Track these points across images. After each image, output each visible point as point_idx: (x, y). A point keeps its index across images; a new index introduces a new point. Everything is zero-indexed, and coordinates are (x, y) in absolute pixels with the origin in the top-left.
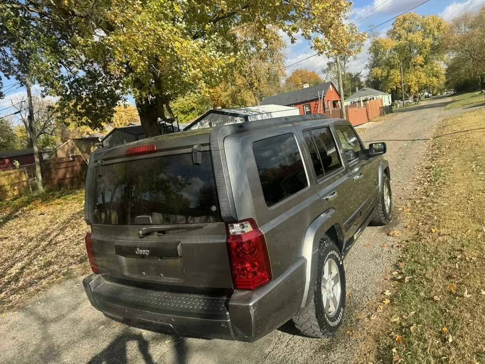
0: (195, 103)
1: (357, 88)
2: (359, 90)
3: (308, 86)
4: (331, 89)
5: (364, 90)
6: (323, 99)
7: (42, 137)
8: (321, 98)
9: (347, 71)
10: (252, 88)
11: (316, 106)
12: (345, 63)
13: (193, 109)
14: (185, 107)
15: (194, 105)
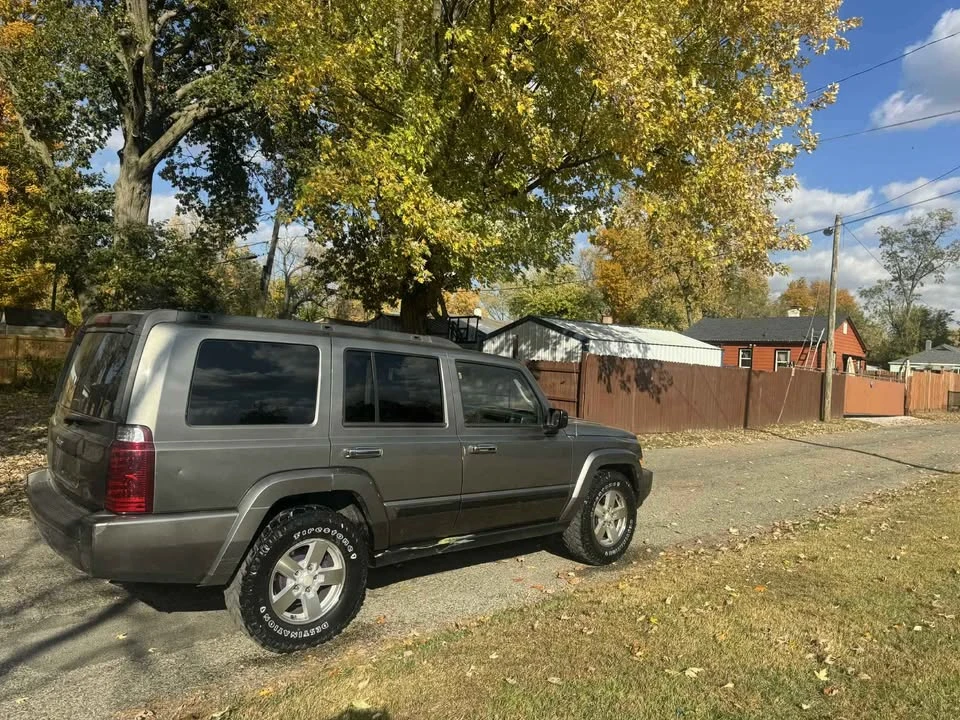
0: (570, 301)
1: (929, 343)
2: (934, 346)
3: (798, 315)
4: (845, 332)
5: (945, 349)
6: (820, 347)
7: (308, 305)
8: (814, 344)
9: (917, 304)
10: (687, 296)
11: (803, 358)
12: (913, 287)
13: (565, 311)
14: (551, 304)
15: (568, 305)
